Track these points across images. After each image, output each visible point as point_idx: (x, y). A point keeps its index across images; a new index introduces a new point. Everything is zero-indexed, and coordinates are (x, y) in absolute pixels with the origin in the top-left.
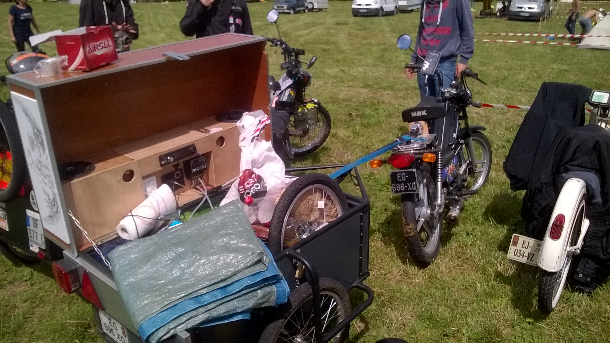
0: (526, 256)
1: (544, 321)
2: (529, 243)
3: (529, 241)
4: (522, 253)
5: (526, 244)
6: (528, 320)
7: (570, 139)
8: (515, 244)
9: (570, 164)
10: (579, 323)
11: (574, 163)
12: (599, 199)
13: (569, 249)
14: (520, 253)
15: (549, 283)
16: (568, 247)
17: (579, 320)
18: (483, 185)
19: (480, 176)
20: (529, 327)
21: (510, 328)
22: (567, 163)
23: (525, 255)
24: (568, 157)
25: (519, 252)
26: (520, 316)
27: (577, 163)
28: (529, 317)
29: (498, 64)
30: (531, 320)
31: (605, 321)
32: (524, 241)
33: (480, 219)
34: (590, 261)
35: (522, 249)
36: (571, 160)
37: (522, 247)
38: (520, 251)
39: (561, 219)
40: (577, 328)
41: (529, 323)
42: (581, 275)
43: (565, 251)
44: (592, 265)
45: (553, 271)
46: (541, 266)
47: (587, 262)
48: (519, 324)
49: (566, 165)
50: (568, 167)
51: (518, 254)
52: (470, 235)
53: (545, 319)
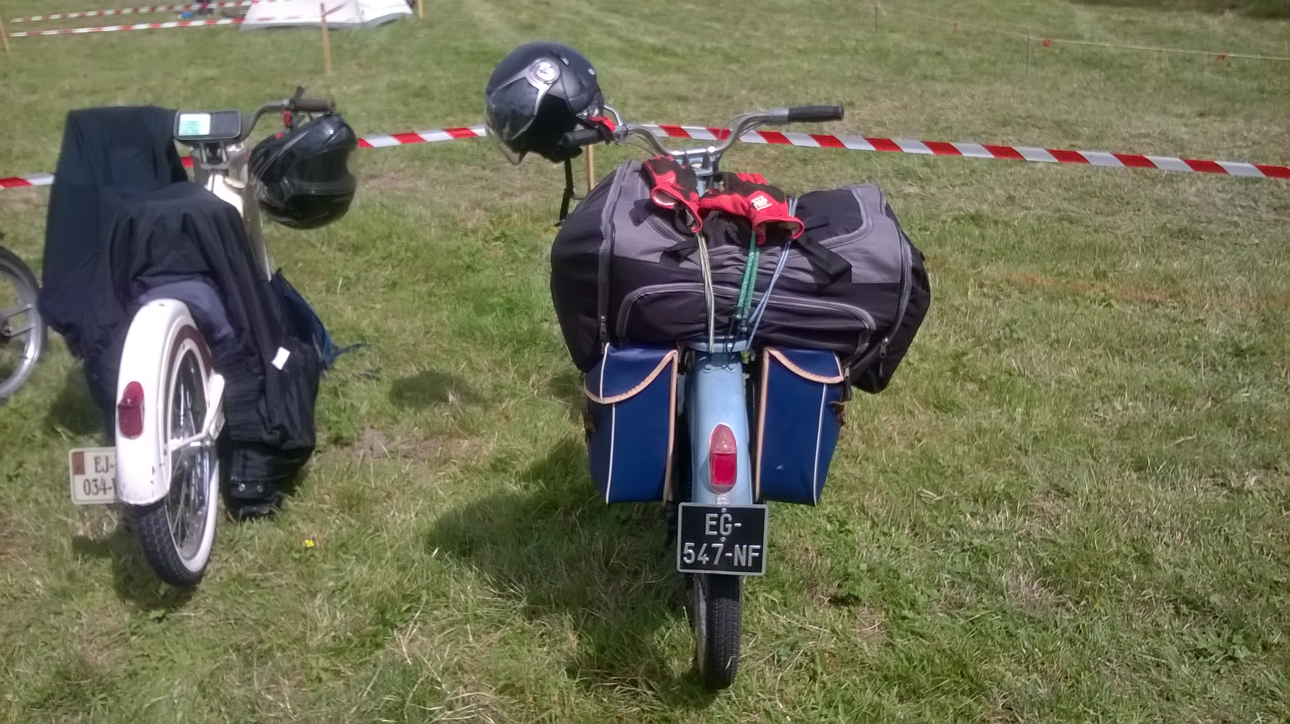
0: (110, 488)
1: (189, 603)
2: (107, 458)
3: (107, 454)
4: (99, 483)
5: (103, 464)
6: (154, 614)
7: (132, 223)
8: (80, 469)
9: (146, 273)
10: (254, 580)
11: (153, 270)
12: (226, 330)
13: (175, 444)
14: (96, 486)
15: (154, 528)
16: (170, 441)
17: (251, 575)
18: (40, 360)
19: (28, 341)
20: (158, 627)
21: (120, 646)
22: (140, 273)
23: (107, 486)
24: (139, 260)
25: (93, 484)
26: (137, 612)
27: (160, 268)
28: (156, 607)
29: (66, 84)
30: (159, 613)
31: (301, 558)
32: (96, 458)
33: (39, 434)
34: (251, 454)
35: (98, 476)
36: (147, 266)
37: (97, 471)
38: (95, 480)
39: (135, 391)
40: (252, 591)
41: (160, 620)
42: (243, 486)
43: (165, 453)
44: (258, 460)
45: (152, 500)
46: (125, 499)
47: (246, 458)
48: (137, 630)
49: (139, 278)
50: (146, 279)
51: (94, 490)
52: (14, 479)
53: (189, 598)
